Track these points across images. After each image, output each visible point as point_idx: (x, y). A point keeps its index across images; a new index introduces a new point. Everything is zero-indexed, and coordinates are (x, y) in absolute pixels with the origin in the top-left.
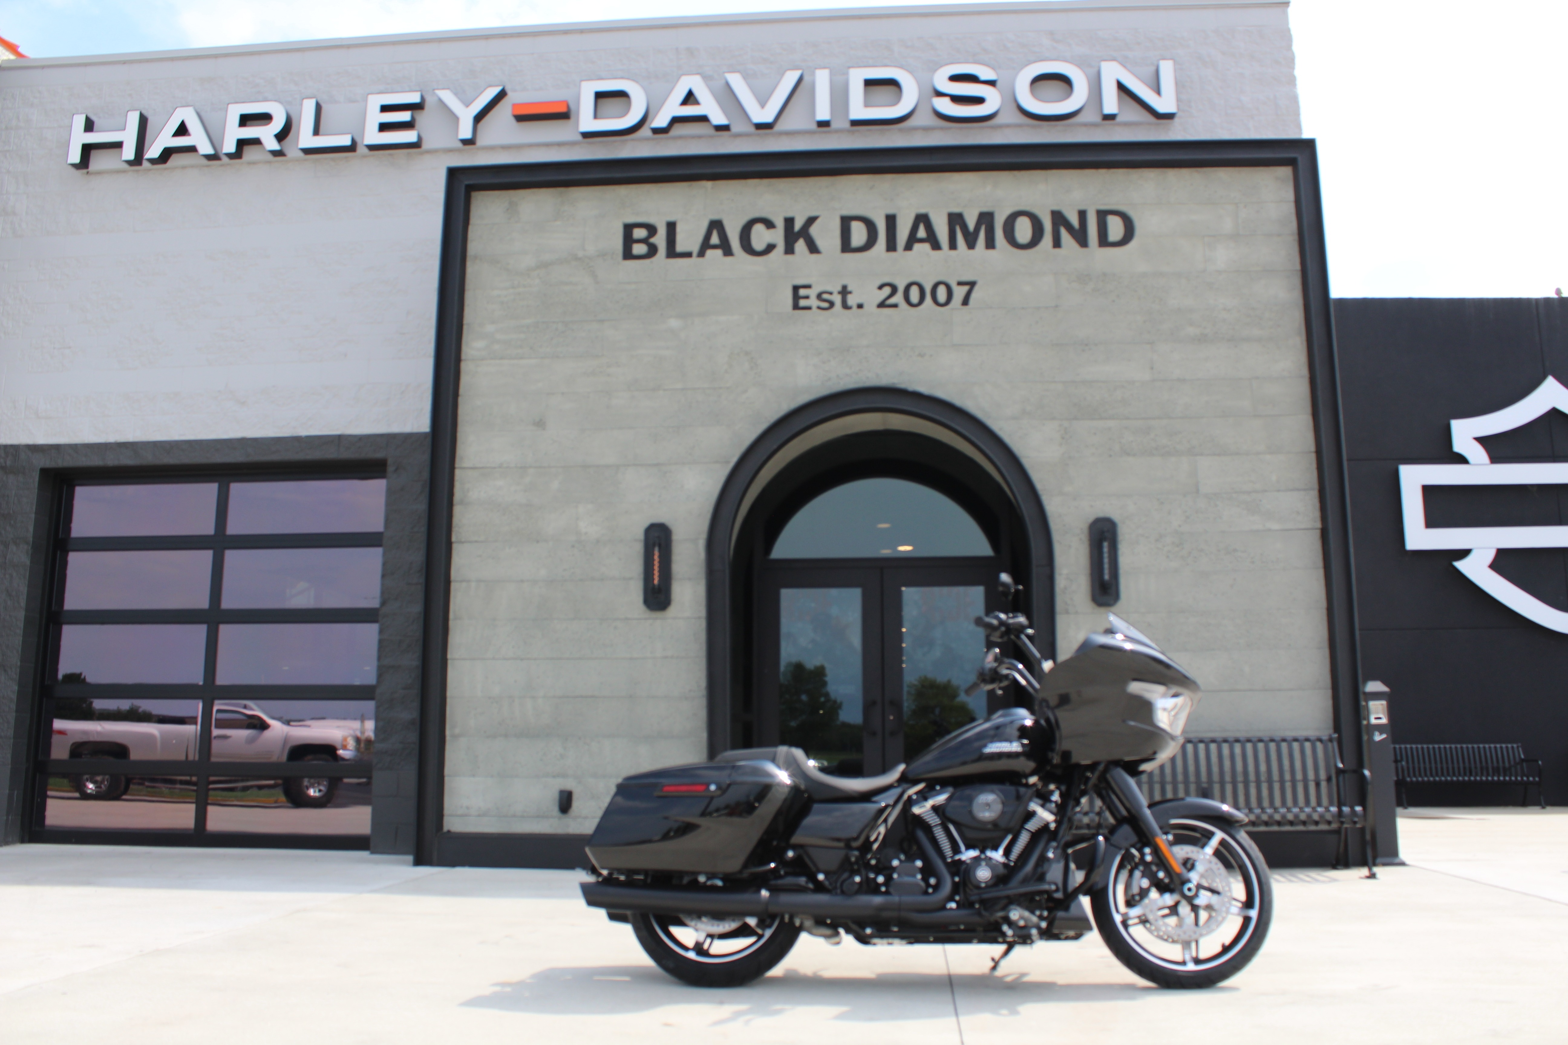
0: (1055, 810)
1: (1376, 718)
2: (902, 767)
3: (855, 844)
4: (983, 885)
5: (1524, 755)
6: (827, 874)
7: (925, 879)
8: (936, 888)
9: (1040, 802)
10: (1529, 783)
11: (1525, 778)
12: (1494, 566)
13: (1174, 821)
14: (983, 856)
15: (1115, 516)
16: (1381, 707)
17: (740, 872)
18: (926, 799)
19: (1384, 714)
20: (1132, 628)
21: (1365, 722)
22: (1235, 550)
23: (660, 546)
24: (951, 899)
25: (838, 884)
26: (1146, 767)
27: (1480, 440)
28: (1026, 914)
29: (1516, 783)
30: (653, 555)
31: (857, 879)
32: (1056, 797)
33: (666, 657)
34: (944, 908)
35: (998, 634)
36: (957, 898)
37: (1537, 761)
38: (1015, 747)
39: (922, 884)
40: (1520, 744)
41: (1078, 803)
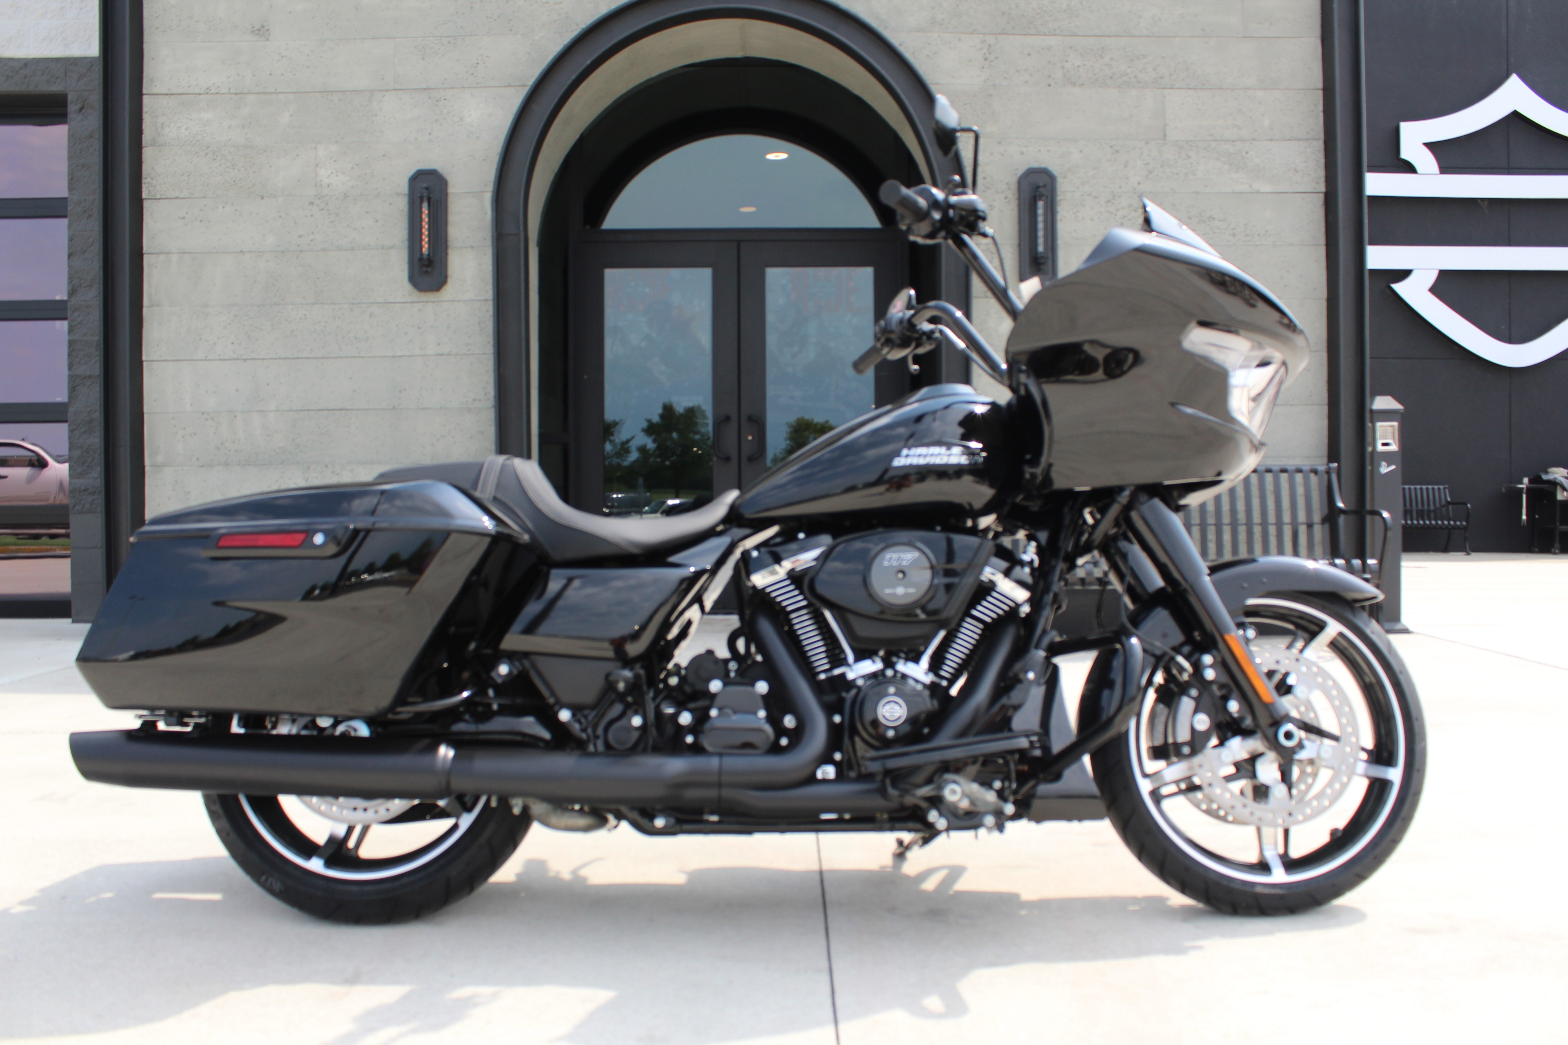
0: (1029, 580)
1: (1384, 444)
2: (732, 496)
3: (634, 649)
4: (891, 733)
5: (1451, 498)
6: (576, 709)
7: (774, 720)
8: (797, 735)
9: (1004, 565)
10: (1455, 528)
11: (1452, 523)
12: (1434, 290)
13: (1251, 602)
14: (889, 673)
15: (1055, 169)
16: (1390, 430)
17: (392, 708)
18: (778, 560)
19: (1394, 439)
20: (1185, 227)
21: (1370, 449)
22: (1212, 218)
23: (429, 200)
24: (826, 759)
25: (600, 731)
26: (1193, 500)
27: (1428, 145)
28: (975, 788)
29: (1435, 528)
30: (421, 213)
31: (637, 721)
32: (1030, 554)
33: (442, 355)
34: (812, 779)
35: (924, 227)
36: (838, 756)
37: (1465, 504)
38: (955, 456)
39: (768, 729)
40: (1447, 486)
41: (1072, 566)
